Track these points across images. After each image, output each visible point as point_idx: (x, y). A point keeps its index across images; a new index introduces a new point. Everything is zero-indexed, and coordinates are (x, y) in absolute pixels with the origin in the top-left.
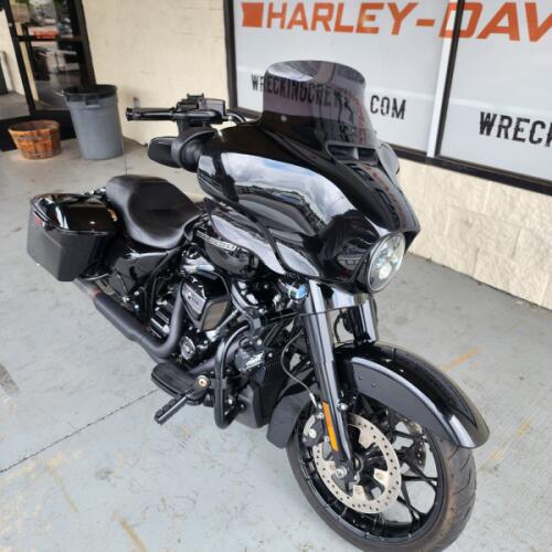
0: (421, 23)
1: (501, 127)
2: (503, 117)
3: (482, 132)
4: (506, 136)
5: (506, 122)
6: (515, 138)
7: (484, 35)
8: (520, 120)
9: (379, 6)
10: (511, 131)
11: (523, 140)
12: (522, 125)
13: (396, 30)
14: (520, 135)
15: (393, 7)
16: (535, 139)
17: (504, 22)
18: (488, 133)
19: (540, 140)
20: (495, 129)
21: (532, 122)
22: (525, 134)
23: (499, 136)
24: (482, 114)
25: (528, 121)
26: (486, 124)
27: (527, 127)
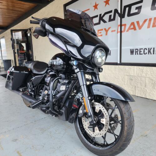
0: (112, 31)
1: (136, 52)
2: (136, 49)
3: (131, 54)
4: (138, 54)
5: (137, 50)
6: (140, 54)
7: (128, 31)
8: (140, 49)
9: (102, 30)
10: (139, 52)
11: (142, 54)
12: (141, 50)
13: (106, 34)
14: (141, 53)
15: (105, 29)
16: (145, 53)
17: (132, 27)
18: (133, 54)
19: (146, 53)
20: (134, 53)
21: (143, 49)
22: (142, 52)
23: (136, 54)
24: (131, 50)
25: (142, 49)
26: (132, 52)
27: (142, 51)
